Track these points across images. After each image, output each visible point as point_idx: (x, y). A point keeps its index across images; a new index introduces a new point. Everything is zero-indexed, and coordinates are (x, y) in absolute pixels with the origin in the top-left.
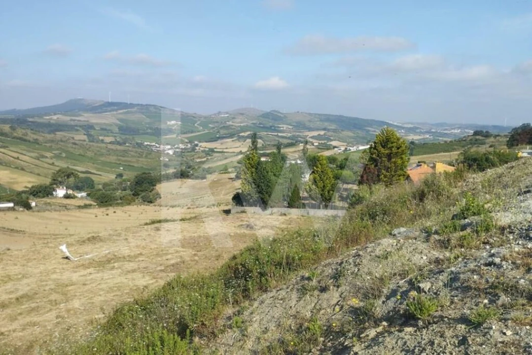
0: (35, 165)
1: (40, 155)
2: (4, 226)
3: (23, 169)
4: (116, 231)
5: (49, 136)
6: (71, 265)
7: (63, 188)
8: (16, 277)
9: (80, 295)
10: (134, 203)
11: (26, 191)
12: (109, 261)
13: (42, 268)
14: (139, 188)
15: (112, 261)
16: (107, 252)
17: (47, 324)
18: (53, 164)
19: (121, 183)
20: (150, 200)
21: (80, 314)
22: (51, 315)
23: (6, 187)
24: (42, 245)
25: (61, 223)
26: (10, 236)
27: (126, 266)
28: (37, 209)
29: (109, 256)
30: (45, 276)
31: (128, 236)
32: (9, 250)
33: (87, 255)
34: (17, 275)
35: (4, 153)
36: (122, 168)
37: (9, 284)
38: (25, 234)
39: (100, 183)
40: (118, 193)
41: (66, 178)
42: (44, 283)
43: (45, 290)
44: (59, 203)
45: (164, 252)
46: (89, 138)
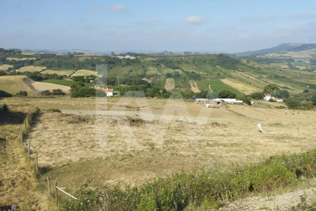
0: (257, 82)
1: (260, 76)
2: (236, 112)
3: (250, 84)
5: (267, 66)
7: (270, 95)
8: (234, 135)
11: (250, 95)
12: (283, 138)
13: (247, 133)
15: (285, 138)
18: (266, 82)
19: (306, 96)
23: (241, 92)
24: (250, 123)
25: (265, 115)
26: (239, 117)
27: (293, 143)
28: (254, 105)
29: (284, 135)
30: (247, 137)
34: (234, 134)
35: (242, 75)
36: (308, 86)
37: (230, 137)
38: (246, 117)
39: (293, 94)
41: (272, 90)
42: (246, 140)
43: (245, 144)
44: (266, 104)
46: (289, 67)
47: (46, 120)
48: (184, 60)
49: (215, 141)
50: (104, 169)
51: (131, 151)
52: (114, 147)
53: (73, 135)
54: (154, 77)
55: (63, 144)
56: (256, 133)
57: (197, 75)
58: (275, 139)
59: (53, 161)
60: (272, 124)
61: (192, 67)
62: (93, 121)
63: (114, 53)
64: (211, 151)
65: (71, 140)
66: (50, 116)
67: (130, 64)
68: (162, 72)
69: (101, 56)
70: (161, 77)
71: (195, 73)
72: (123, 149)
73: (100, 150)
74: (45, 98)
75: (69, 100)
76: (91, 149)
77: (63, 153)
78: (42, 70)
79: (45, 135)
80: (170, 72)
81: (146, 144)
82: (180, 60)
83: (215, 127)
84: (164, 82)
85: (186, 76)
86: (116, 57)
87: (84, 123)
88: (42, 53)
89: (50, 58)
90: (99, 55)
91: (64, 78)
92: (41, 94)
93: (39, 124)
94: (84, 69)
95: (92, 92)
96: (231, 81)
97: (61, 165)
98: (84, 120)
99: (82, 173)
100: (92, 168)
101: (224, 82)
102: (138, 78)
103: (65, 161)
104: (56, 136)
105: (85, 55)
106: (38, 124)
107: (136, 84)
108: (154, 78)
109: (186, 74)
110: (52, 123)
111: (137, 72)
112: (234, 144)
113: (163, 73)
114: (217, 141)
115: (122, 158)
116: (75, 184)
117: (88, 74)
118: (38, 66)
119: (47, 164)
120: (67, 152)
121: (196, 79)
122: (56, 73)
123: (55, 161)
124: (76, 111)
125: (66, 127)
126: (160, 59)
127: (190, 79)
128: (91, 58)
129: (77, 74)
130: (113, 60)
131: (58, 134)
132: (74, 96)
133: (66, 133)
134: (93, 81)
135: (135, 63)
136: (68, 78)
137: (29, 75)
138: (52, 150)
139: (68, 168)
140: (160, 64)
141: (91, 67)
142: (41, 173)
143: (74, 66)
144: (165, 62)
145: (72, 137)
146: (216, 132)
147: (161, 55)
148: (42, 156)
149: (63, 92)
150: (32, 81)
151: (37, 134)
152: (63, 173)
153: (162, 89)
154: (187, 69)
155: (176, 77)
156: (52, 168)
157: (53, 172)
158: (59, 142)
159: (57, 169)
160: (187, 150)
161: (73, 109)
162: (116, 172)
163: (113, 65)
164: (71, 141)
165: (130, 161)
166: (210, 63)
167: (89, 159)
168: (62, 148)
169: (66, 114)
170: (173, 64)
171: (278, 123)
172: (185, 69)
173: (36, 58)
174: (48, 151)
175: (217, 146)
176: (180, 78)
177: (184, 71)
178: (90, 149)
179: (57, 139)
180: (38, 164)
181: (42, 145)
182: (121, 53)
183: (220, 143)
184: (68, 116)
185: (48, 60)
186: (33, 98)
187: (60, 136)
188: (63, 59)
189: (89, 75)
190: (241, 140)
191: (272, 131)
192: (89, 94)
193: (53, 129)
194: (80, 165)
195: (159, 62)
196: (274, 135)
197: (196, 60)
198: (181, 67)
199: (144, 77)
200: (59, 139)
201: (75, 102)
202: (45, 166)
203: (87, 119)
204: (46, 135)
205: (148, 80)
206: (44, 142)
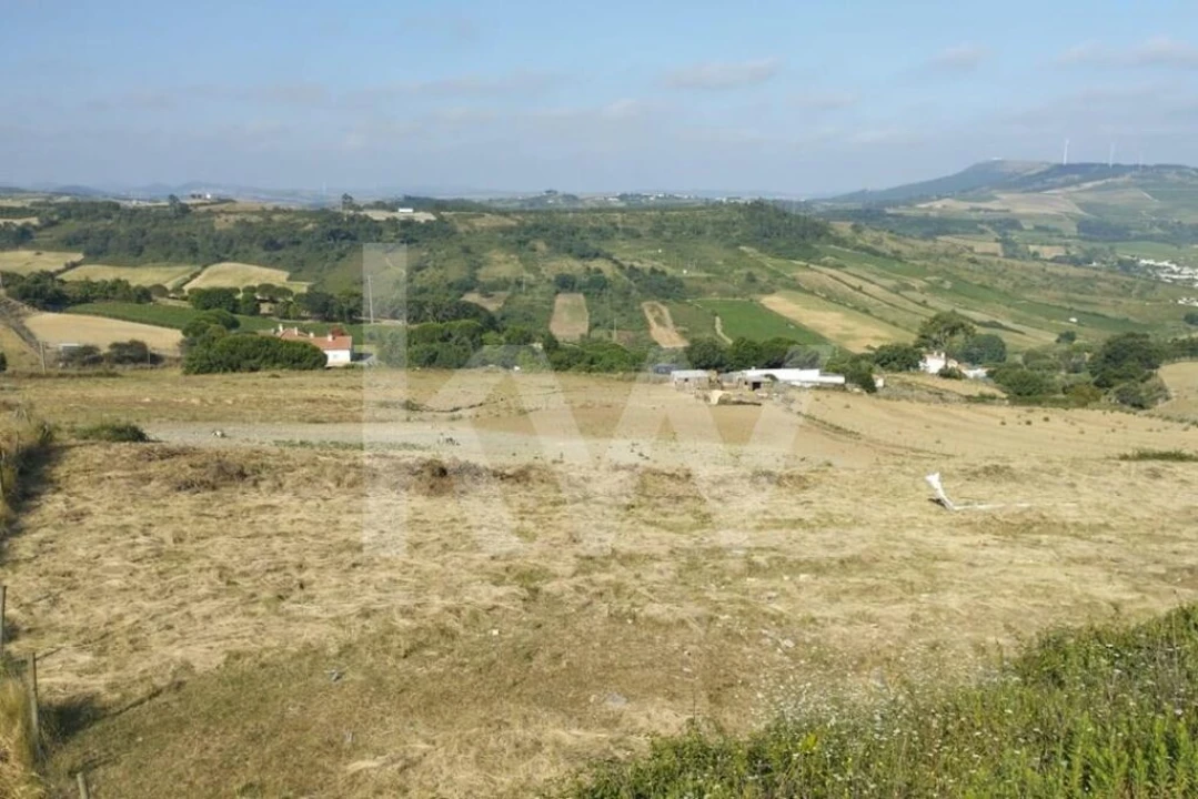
0: (891, 305)
1: (901, 284)
2: (824, 419)
3: (867, 312)
4: (1049, 461)
5: (923, 245)
6: (944, 518)
7: (939, 355)
8: (842, 519)
9: (962, 585)
10: (1095, 404)
11: (870, 355)
12: (1028, 527)
13: (890, 512)
14: (1112, 370)
15: (1036, 529)
16: (1025, 505)
17: (893, 624)
18: (924, 304)
19: (1068, 355)
20: (1136, 402)
21: (959, 624)
22: (902, 609)
24: (892, 467)
25: (928, 427)
27: (1069, 547)
28: (886, 392)
29: (1028, 516)
30: (894, 529)
31: (1079, 478)
32: (830, 465)
33: (980, 504)
34: (842, 516)
35: (837, 279)
36: (1074, 320)
37: (830, 530)
39: (1020, 350)
40: (1060, 377)
41: (947, 334)
42: (892, 543)
43: (892, 558)
44: (929, 386)
45: (1168, 533)
46: (1004, 249)
47: (81, 478)
48: (620, 226)
49: (774, 550)
50: (335, 700)
51: (446, 613)
52: (370, 596)
53: (196, 546)
54: (510, 288)
55: (152, 588)
56: (923, 509)
57: (672, 280)
58: (996, 534)
59: (106, 671)
60: (977, 469)
61: (652, 252)
62: (279, 475)
63: (351, 198)
64: (769, 598)
65: (188, 567)
66: (98, 461)
67: (416, 241)
68: (539, 269)
69: (300, 208)
70: (535, 291)
71: (663, 273)
72: (410, 603)
73: (313, 610)
74: (80, 376)
75: (174, 382)
76: (273, 606)
77: (155, 628)
78: (66, 265)
79: (76, 548)
80: (571, 268)
81: (503, 573)
82: (604, 225)
83: (764, 490)
84: (547, 307)
85: (630, 287)
86: (362, 213)
87: (241, 489)
88: (66, 199)
89: (99, 218)
90: (293, 207)
91: (154, 297)
92: (61, 360)
93: (49, 497)
94: (235, 260)
95: (268, 353)
96: (797, 304)
97: (145, 689)
98: (242, 475)
99: (239, 730)
100: (282, 698)
101: (772, 307)
102: (447, 295)
103: (161, 672)
104: (121, 552)
105: (238, 207)
106: (43, 497)
107: (440, 316)
108: (508, 293)
109: (630, 277)
110: (106, 489)
111: (441, 272)
112: (852, 560)
113: (543, 276)
114: (785, 551)
115: (408, 646)
116: (206, 786)
117: (250, 278)
118: (49, 248)
119: (80, 690)
120: (170, 623)
121: (668, 297)
122: (122, 278)
123: (118, 674)
124: (207, 427)
125: (165, 506)
126: (529, 223)
127: (647, 298)
128: (261, 219)
129: (205, 279)
130: (348, 223)
131: (131, 541)
132: (196, 369)
133: (166, 534)
134: (273, 306)
135: (436, 236)
136: (172, 295)
137: (11, 288)
138: (105, 619)
139: (175, 705)
140: (532, 242)
141: (265, 254)
142: (52, 734)
143: (194, 251)
144: (549, 233)
145: (192, 551)
146: (774, 511)
147: (532, 205)
148: (59, 649)
149: (153, 352)
150: (26, 308)
151: (42, 542)
152: (151, 730)
153: (543, 336)
154: (632, 260)
155: (592, 290)
156: (104, 709)
157: (108, 729)
158: (134, 581)
159: (127, 709)
160: (672, 594)
161: (194, 419)
162: (389, 715)
163: (348, 245)
164: (186, 572)
165: (442, 655)
166: (717, 236)
167: (267, 655)
168: (147, 605)
169: (164, 449)
170: (582, 239)
171: (997, 466)
172: (623, 259)
173: (41, 221)
174: (85, 625)
175: (787, 573)
176: (609, 292)
177: (621, 267)
178: (269, 607)
179: (127, 563)
180: (42, 690)
181: (62, 596)
182: (378, 199)
183: (797, 557)
184: (174, 459)
185: (88, 226)
186: (32, 376)
187: (139, 551)
188: (148, 221)
189: (256, 285)
190: (872, 543)
191: (980, 501)
192: (257, 360)
193: (111, 520)
194: (230, 688)
195: (526, 234)
196: (994, 518)
197: (666, 224)
198: (611, 251)
199: (469, 289)
200: (136, 565)
201: (200, 392)
202: (74, 697)
203: (253, 470)
204: (78, 546)
205: (484, 300)
206: (68, 579)
